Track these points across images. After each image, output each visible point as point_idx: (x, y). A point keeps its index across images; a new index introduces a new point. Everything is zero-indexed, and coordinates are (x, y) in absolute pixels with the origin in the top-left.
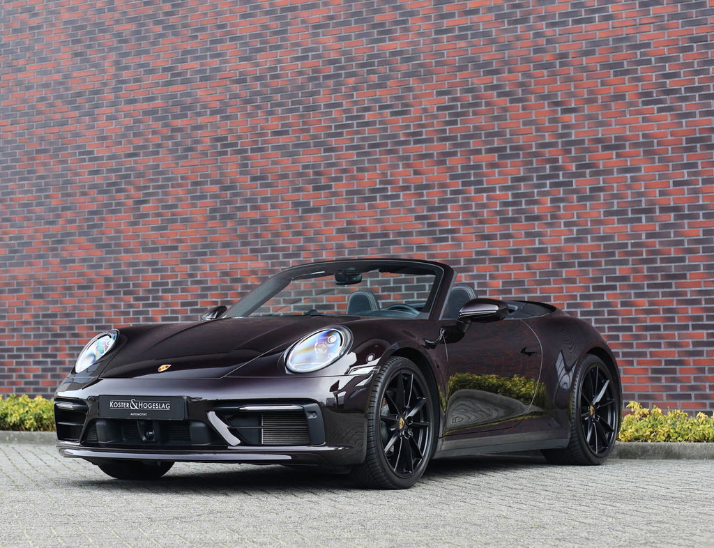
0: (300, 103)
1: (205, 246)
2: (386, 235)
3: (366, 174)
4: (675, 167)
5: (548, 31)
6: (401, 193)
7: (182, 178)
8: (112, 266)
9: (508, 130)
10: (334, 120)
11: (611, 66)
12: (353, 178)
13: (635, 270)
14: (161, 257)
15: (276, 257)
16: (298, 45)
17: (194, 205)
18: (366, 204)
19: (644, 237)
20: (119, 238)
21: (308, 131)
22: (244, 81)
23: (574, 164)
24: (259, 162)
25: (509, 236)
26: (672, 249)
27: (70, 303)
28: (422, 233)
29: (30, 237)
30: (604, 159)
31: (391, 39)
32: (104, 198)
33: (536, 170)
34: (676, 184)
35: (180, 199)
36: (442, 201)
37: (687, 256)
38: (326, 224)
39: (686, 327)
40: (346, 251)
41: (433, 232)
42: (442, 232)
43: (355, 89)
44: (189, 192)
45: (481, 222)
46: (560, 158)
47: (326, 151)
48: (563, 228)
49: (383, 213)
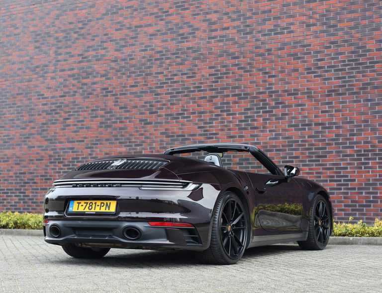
0: (143, 72)
1: (97, 140)
2: (184, 136)
3: (175, 106)
4: (322, 104)
5: (262, 38)
6: (191, 116)
7: (87, 107)
8: (53, 149)
9: (242, 86)
10: (160, 80)
11: (292, 55)
12: (169, 108)
13: (302, 153)
14: (76, 145)
15: (131, 146)
16: (143, 44)
17: (92, 121)
18: (175, 120)
19: (307, 137)
20: (55, 136)
21: (146, 85)
22: (117, 61)
23: (274, 102)
24: (124, 100)
25: (242, 137)
26: (320, 143)
27: (32, 167)
28: (201, 135)
29: (13, 135)
30: (289, 100)
31: (187, 42)
32: (49, 117)
33: (256, 105)
34: (323, 112)
35: (85, 118)
36: (210, 119)
37: (327, 147)
38: (155, 130)
39: (326, 181)
40: (165, 143)
41: (206, 135)
42: (211, 134)
43: (170, 65)
44: (90, 114)
45: (229, 130)
46: (267, 99)
47: (155, 95)
48: (268, 133)
49: (183, 125)
